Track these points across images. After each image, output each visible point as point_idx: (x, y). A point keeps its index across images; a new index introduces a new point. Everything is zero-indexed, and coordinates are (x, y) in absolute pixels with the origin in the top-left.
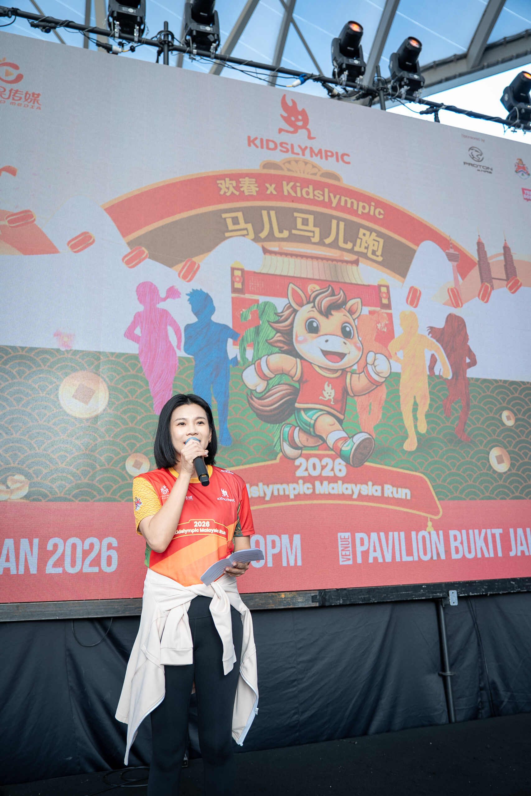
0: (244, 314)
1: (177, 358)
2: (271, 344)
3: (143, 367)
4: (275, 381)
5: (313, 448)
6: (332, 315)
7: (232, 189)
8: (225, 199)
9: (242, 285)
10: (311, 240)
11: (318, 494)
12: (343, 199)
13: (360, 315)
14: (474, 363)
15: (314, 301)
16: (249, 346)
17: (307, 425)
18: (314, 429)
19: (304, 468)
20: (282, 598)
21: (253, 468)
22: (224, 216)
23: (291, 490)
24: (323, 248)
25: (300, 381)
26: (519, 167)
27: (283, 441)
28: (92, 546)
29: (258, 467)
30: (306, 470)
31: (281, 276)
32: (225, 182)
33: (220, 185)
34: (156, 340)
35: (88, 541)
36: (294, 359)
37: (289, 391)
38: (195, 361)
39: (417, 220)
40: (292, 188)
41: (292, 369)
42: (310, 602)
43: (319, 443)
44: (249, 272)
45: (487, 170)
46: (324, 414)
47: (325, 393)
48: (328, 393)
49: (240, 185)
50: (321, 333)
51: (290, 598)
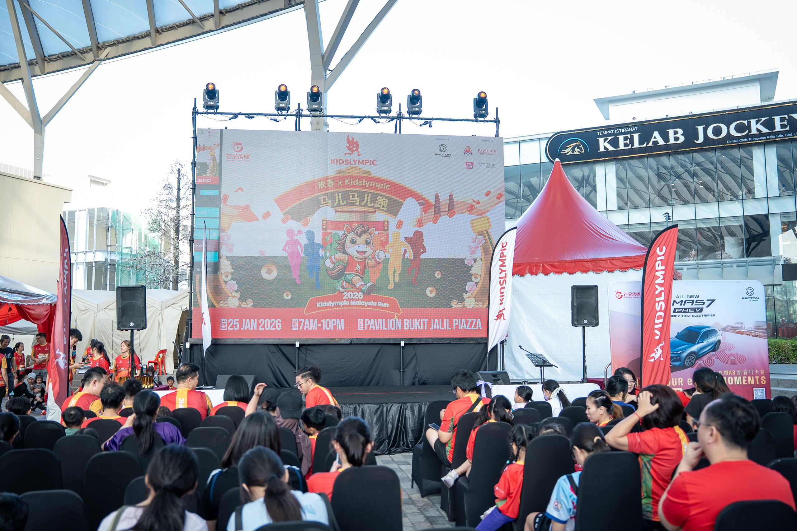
0: (326, 238)
1: (301, 257)
2: (336, 250)
3: (289, 261)
4: (337, 264)
5: (350, 289)
6: (362, 236)
7: (323, 186)
8: (320, 191)
9: (326, 227)
10: (355, 204)
11: (352, 305)
12: (371, 183)
13: (374, 235)
14: (425, 251)
15: (355, 231)
17: (348, 280)
18: (351, 281)
19: (347, 296)
20: (336, 340)
22: (320, 198)
23: (341, 304)
24: (360, 207)
25: (347, 264)
26: (467, 151)
27: (339, 286)
28: (273, 321)
29: (329, 296)
31: (341, 221)
32: (321, 182)
33: (319, 184)
34: (294, 251)
35: (272, 320)
36: (345, 255)
37: (343, 267)
38: (308, 258)
39: (406, 188)
40: (349, 181)
41: (344, 259)
43: (353, 287)
44: (329, 221)
45: (447, 156)
46: (355, 276)
48: (358, 267)
49: (327, 183)
50: (358, 243)
51: (339, 340)
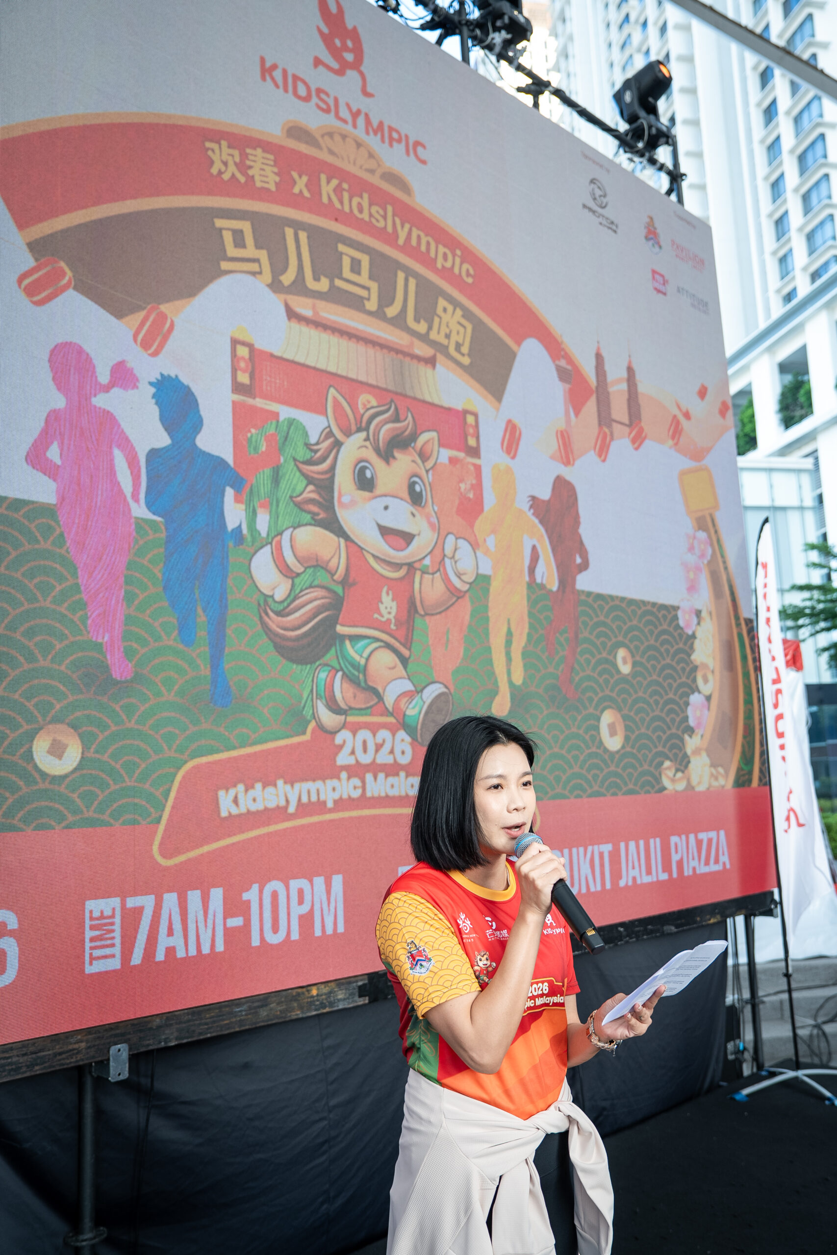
0: (254, 439)
1: (133, 520)
2: (298, 505)
3: (66, 535)
4: (305, 579)
5: (363, 712)
6: (394, 458)
7: (232, 168)
8: (218, 186)
9: (252, 377)
10: (364, 305)
11: (370, 798)
12: (415, 232)
13: (435, 463)
14: (585, 564)
15: (367, 429)
16: (262, 506)
17: (353, 666)
18: (365, 675)
19: (350, 750)
20: (313, 997)
21: (268, 752)
22: (219, 223)
23: (329, 791)
24: (383, 325)
25: (345, 582)
26: (649, 231)
27: (317, 698)
29: (276, 749)
30: (353, 752)
31: (315, 369)
32: (220, 148)
33: (210, 153)
34: (92, 477)
36: (336, 538)
37: (327, 600)
38: (166, 529)
39: (519, 298)
40: (335, 190)
41: (332, 557)
42: (356, 998)
43: (372, 703)
44: (262, 352)
45: (611, 226)
46: (380, 647)
47: (382, 607)
48: (386, 608)
49: (248, 163)
50: (379, 490)
51: (326, 994)
